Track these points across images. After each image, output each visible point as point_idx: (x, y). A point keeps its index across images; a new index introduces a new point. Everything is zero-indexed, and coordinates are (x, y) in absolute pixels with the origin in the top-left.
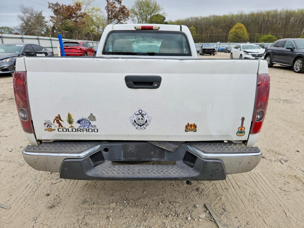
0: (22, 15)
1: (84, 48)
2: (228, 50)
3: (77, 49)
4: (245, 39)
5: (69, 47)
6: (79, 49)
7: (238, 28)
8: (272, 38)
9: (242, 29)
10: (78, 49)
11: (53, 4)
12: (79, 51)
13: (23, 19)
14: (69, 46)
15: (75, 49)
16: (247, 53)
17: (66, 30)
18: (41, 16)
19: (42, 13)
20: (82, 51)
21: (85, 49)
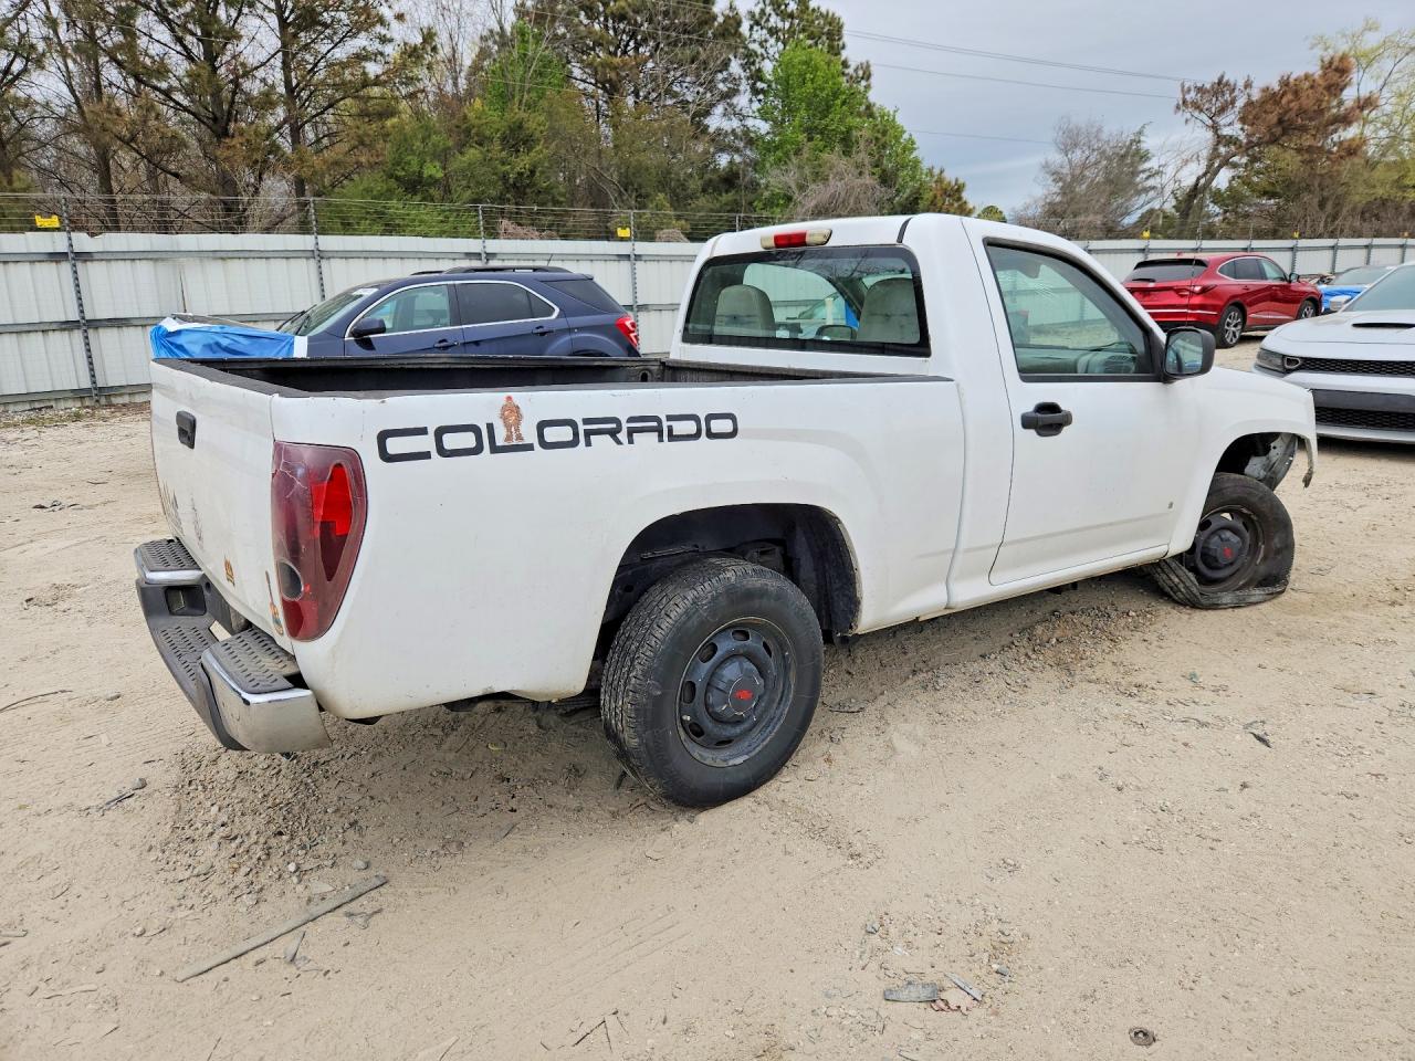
0: (1057, 158)
1: (1230, 284)
3: (1187, 293)
5: (1151, 285)
6: (1197, 289)
10: (1193, 292)
11: (1200, 90)
12: (1196, 300)
13: (1057, 176)
14: (1153, 281)
15: (1178, 291)
17: (1272, 195)
18: (1138, 150)
19: (1142, 138)
20: (1210, 302)
21: (1239, 290)
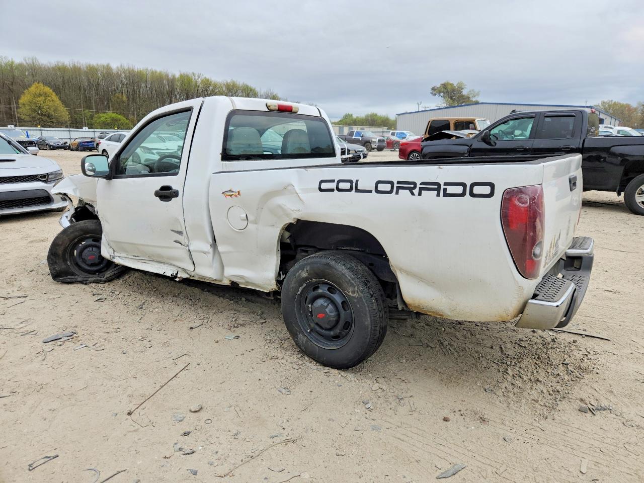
2: (47, 144)
4: (62, 119)
7: (40, 95)
8: (120, 120)
9: (49, 98)
16: (149, 151)
